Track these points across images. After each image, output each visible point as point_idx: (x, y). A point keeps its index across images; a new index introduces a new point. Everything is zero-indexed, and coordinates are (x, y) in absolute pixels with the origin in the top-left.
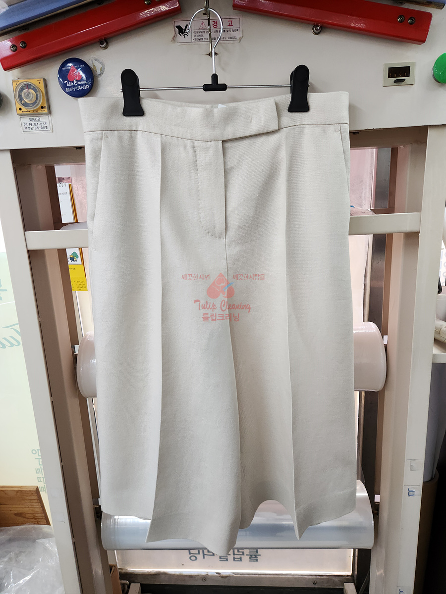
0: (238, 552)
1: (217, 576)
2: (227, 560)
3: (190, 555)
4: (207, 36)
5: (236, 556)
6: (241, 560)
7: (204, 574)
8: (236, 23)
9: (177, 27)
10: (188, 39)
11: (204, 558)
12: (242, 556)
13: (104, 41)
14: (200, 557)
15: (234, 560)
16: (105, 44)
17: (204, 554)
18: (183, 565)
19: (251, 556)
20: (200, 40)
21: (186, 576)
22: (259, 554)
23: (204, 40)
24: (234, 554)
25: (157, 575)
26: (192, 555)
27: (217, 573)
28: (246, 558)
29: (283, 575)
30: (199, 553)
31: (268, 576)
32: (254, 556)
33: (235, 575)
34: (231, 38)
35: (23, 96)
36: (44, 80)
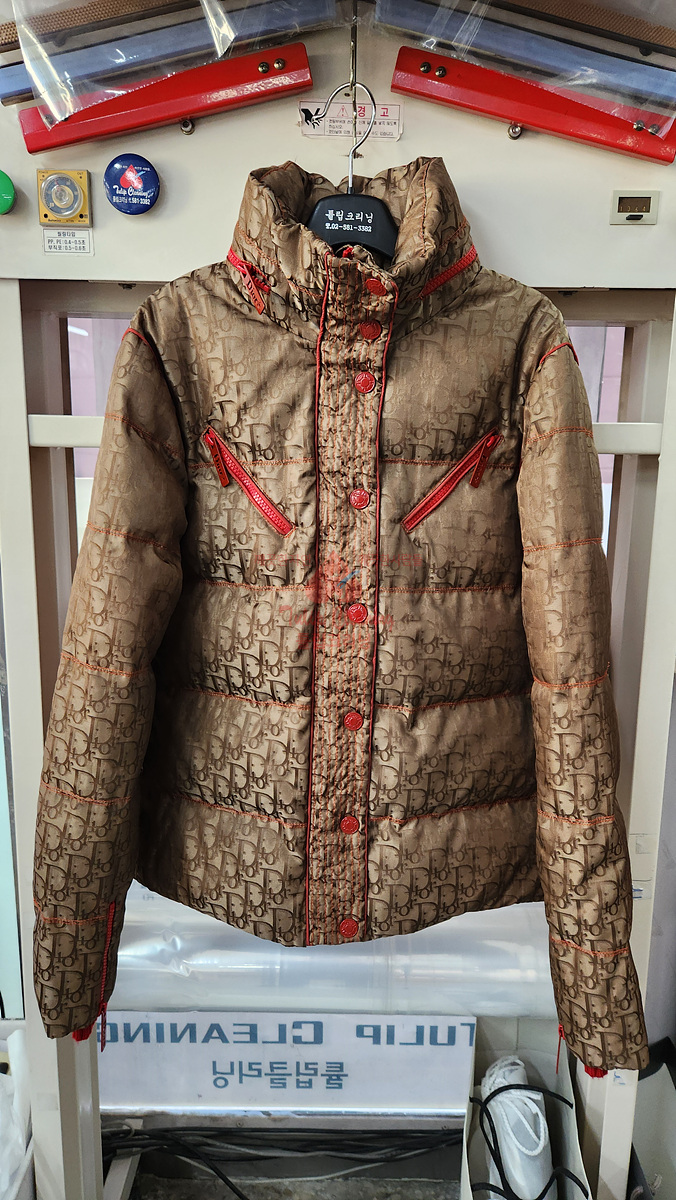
0: (307, 1068)
1: (264, 1119)
2: (284, 1085)
3: (215, 1077)
4: (350, 127)
5: (302, 1078)
6: (310, 1086)
7: (239, 1115)
8: (393, 114)
9: (303, 110)
10: (318, 129)
11: (241, 1081)
12: (313, 1078)
13: (189, 121)
14: (233, 1079)
15: (298, 1087)
16: (190, 127)
17: (241, 1074)
18: (200, 1096)
19: (330, 1076)
20: (336, 133)
21: (205, 1117)
22: (345, 1072)
23: (343, 134)
24: (298, 1074)
25: (148, 1117)
26: (218, 1075)
27: (263, 1112)
28: (320, 1082)
29: (387, 1115)
30: (232, 1072)
31: (359, 1118)
32: (336, 1076)
33: (298, 1117)
34: (385, 134)
35: (54, 196)
36: (89, 174)
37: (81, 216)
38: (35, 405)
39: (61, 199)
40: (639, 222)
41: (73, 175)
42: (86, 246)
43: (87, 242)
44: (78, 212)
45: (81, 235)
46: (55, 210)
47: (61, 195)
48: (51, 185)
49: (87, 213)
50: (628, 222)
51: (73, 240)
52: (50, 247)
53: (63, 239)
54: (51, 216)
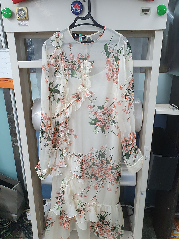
35: (20, 13)
36: (27, 8)
37: (26, 17)
38: (19, 59)
39: (21, 14)
40: (147, 15)
43: (27, 23)
45: (26, 21)
46: (20, 16)
48: (19, 11)
50: (144, 15)
51: (24, 23)
52: (20, 25)
53: (22, 23)
54: (19, 18)
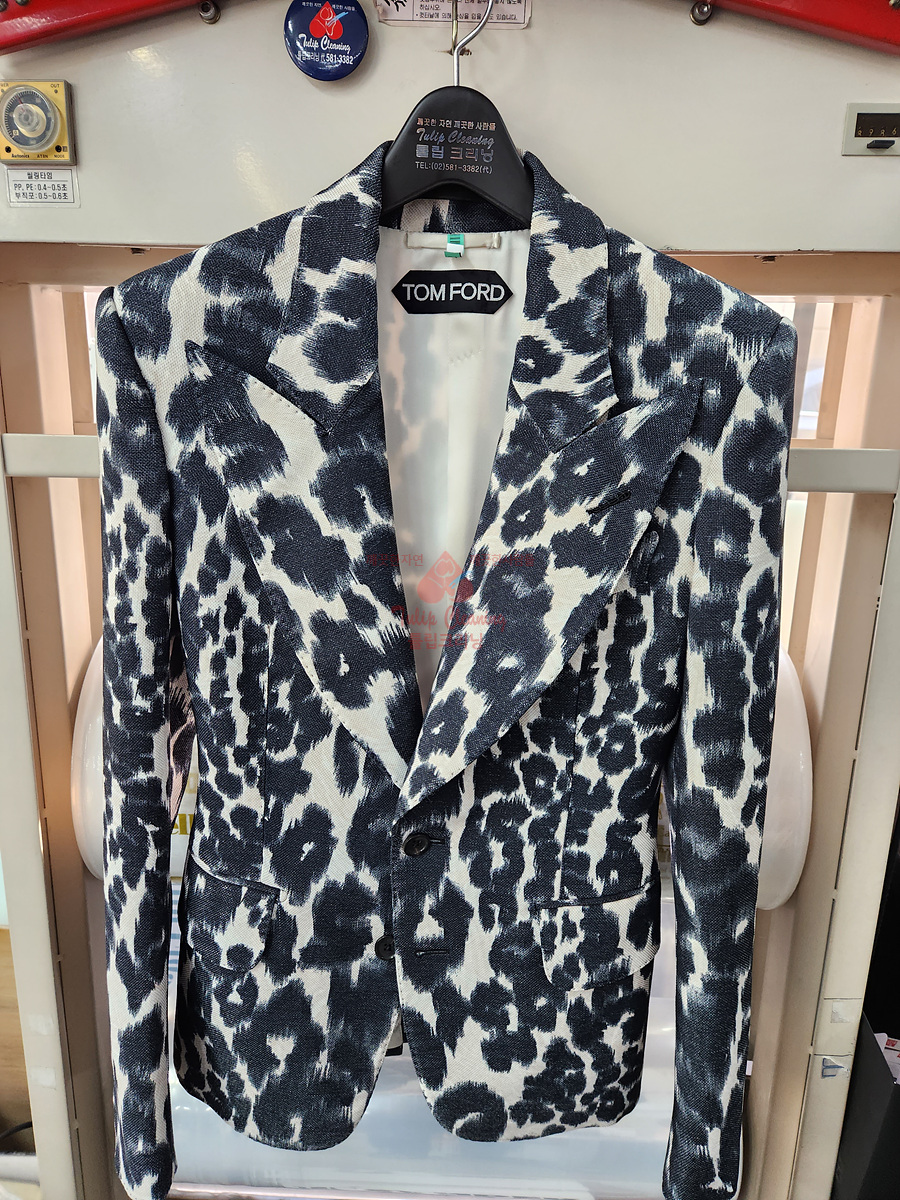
4: (447, 8)
10: (405, 12)
20: (432, 16)
23: (440, 18)
34: (504, 17)
35: (17, 120)
36: (68, 88)
39: (26, 125)
40: (887, 152)
41: (43, 88)
42: (69, 195)
43: (69, 186)
44: (52, 145)
45: (60, 176)
47: (27, 118)
49: (66, 143)
50: (870, 152)
51: (49, 184)
52: (18, 195)
53: (34, 183)
54: (16, 150)
